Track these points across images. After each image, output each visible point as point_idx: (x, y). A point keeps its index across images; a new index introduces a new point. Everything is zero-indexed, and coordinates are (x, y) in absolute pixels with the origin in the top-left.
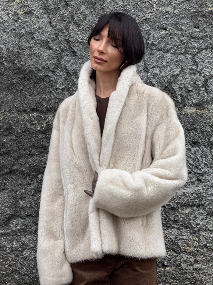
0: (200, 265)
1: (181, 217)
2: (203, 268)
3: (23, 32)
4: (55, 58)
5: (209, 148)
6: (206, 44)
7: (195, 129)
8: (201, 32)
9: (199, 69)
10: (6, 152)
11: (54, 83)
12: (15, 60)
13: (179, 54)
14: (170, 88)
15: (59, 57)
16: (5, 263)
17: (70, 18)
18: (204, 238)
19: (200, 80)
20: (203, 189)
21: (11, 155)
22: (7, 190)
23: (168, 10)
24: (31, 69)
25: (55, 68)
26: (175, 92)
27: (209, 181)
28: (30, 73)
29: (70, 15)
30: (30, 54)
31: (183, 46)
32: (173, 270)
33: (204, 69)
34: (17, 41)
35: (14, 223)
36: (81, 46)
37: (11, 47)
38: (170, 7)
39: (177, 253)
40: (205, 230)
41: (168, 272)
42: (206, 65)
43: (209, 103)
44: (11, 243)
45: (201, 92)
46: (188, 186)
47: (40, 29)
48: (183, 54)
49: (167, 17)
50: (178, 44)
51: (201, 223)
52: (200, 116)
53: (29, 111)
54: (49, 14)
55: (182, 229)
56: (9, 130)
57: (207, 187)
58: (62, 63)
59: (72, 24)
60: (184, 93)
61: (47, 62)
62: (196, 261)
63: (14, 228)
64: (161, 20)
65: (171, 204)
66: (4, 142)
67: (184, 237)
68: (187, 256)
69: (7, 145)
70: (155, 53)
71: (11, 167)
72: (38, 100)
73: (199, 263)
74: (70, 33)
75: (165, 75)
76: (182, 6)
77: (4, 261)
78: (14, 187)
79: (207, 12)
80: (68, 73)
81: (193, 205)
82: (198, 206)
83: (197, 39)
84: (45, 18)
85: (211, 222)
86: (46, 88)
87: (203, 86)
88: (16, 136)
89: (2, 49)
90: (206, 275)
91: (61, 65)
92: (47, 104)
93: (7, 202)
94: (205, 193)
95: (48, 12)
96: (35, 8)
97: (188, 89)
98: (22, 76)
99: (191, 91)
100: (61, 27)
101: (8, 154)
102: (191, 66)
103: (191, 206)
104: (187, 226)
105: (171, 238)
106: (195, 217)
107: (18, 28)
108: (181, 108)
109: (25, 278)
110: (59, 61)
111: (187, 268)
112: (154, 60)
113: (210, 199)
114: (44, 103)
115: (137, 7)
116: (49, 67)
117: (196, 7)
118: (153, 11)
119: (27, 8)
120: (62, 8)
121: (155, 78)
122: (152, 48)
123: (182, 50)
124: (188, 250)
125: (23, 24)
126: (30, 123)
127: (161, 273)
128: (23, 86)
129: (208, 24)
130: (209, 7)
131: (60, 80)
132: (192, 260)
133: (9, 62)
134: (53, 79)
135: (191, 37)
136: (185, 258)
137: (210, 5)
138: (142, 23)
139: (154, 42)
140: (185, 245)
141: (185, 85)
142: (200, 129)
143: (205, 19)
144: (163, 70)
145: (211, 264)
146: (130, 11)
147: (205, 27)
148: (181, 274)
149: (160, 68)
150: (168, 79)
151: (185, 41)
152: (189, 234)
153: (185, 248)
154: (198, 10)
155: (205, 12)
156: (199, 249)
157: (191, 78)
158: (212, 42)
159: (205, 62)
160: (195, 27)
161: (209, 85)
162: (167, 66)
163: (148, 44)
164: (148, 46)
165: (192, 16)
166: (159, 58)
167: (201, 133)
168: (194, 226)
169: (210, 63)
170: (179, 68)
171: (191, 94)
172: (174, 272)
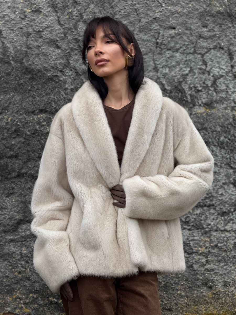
0: (212, 265)
1: (192, 218)
2: (215, 268)
3: (30, 30)
4: (63, 57)
5: (219, 148)
6: (215, 44)
7: (206, 129)
8: (209, 31)
9: (208, 69)
10: (14, 154)
11: (62, 84)
12: (23, 60)
13: (188, 54)
14: (179, 87)
15: (68, 56)
16: (13, 270)
17: (79, 16)
18: (215, 238)
19: (209, 80)
21: (20, 157)
22: (15, 195)
23: (177, 9)
24: (39, 69)
25: (64, 68)
26: (185, 92)
27: (219, 181)
28: (38, 73)
29: (79, 14)
30: (38, 53)
31: (192, 46)
33: (213, 69)
34: (24, 40)
35: (23, 228)
37: (19, 46)
38: (178, 6)
39: (188, 254)
40: (216, 231)
41: (180, 274)
42: (215, 65)
43: (217, 103)
44: (20, 249)
45: (210, 92)
47: (48, 27)
48: (192, 54)
49: (176, 17)
50: (187, 43)
51: (212, 223)
52: (210, 115)
53: (37, 113)
54: (57, 12)
55: (194, 230)
56: (17, 133)
57: (218, 187)
58: (71, 62)
59: (81, 22)
60: (194, 93)
61: (56, 62)
62: (207, 262)
63: (23, 234)
64: (171, 19)
66: (13, 145)
67: (196, 238)
68: (199, 257)
69: (15, 148)
70: (165, 52)
71: (20, 170)
72: (47, 100)
73: (210, 263)
74: (79, 32)
75: (174, 75)
76: (190, 5)
77: (13, 268)
78: (23, 191)
79: (215, 11)
80: (77, 73)
81: (204, 205)
82: (209, 206)
83: (205, 38)
84: (53, 16)
85: (222, 222)
86: (54, 88)
87: (212, 86)
88: (25, 138)
89: (9, 48)
90: (217, 275)
91: (70, 64)
92: (56, 105)
93: (16, 207)
94: (216, 193)
95: (56, 11)
96: (43, 6)
97: (197, 88)
98: (30, 76)
99: (201, 91)
100: (70, 25)
101: (16, 157)
102: (200, 65)
103: (202, 207)
104: (198, 227)
106: (206, 217)
107: (25, 26)
108: (191, 108)
109: (35, 285)
110: (68, 60)
111: (199, 269)
112: (163, 60)
113: (220, 198)
114: (53, 104)
115: (146, 6)
116: (58, 66)
118: (163, 10)
119: (35, 6)
120: (70, 6)
121: (164, 78)
122: (162, 48)
123: (191, 50)
124: (199, 250)
125: (31, 22)
126: (39, 124)
127: (173, 275)
128: (31, 86)
129: (216, 24)
130: (217, 6)
131: (69, 81)
132: (204, 260)
133: (16, 62)
134: (62, 79)
135: (200, 36)
136: (197, 259)
137: (218, 5)
138: (152, 22)
139: (164, 42)
140: (196, 245)
141: (195, 85)
142: (210, 128)
143: (213, 19)
144: (172, 70)
145: (222, 264)
146: (139, 10)
147: (213, 27)
148: (193, 275)
149: (169, 67)
150: (178, 79)
151: (194, 41)
152: (200, 234)
153: (196, 249)
154: (206, 9)
155: (213, 12)
156: (210, 249)
157: (200, 78)
158: (220, 42)
159: (214, 62)
160: (203, 27)
161: (218, 84)
162: (176, 65)
163: (157, 43)
164: (158, 45)
165: (201, 16)
166: (169, 58)
167: (211, 133)
168: (205, 226)
169: (218, 63)
170: (188, 67)
171: (200, 93)
172: (187, 273)
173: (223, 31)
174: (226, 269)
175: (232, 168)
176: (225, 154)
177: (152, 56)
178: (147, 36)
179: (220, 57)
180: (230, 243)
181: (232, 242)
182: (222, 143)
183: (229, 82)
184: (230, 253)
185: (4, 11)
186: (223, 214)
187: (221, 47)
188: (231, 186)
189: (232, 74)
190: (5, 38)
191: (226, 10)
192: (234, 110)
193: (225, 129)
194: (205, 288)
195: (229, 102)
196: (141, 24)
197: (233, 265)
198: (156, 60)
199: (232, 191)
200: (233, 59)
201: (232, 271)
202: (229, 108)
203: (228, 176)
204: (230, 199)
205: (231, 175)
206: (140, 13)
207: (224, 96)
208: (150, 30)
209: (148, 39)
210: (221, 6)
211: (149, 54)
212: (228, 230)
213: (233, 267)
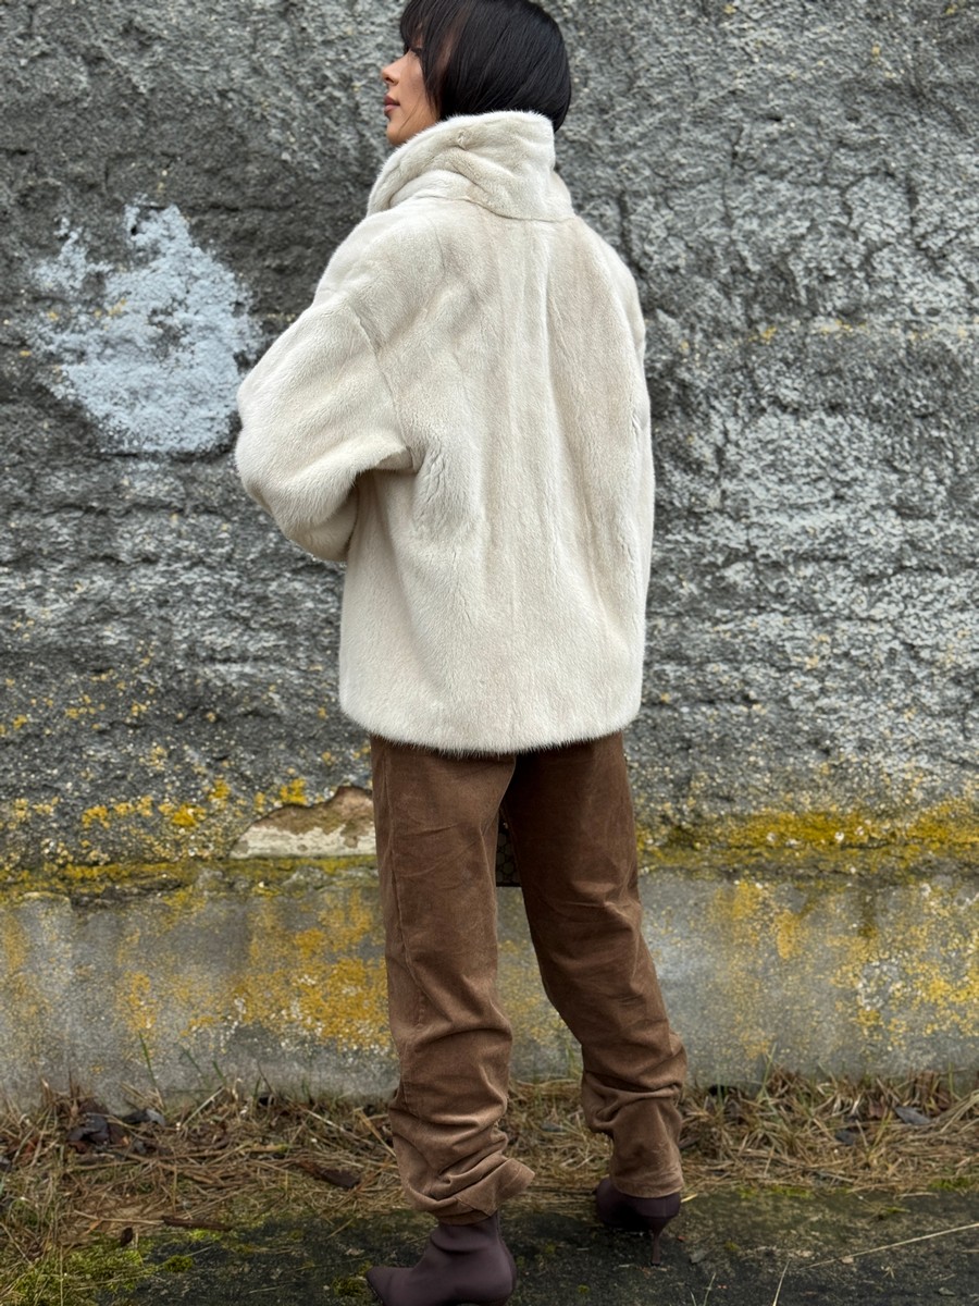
0: (833, 699)
1: (793, 585)
2: (840, 707)
5: (867, 421)
6: (874, 164)
7: (839, 372)
8: (863, 131)
9: (854, 224)
13: (808, 186)
14: (782, 268)
18: (845, 637)
19: (856, 252)
20: (849, 520)
23: (788, 72)
26: (794, 280)
27: (863, 500)
31: (819, 165)
32: (770, 712)
33: (867, 224)
36: (571, 152)
38: (792, 65)
39: (779, 671)
40: (849, 618)
41: (758, 716)
42: (871, 217)
43: (871, 310)
45: (856, 282)
46: (814, 511)
48: (816, 185)
49: (785, 90)
50: (807, 159)
51: (840, 601)
52: (851, 340)
55: (795, 614)
57: (859, 514)
60: (815, 283)
62: (823, 691)
64: (771, 95)
65: (772, 553)
67: (798, 634)
68: (803, 678)
70: (752, 178)
73: (829, 694)
75: (771, 236)
76: (821, 63)
79: (880, 81)
81: (823, 557)
82: (835, 560)
83: (853, 148)
85: (863, 598)
87: (861, 268)
89: (375, 149)
90: (845, 723)
94: (854, 528)
97: (825, 272)
99: (832, 279)
102: (835, 215)
103: (817, 560)
104: (806, 607)
105: (767, 636)
106: (827, 585)
108: (807, 319)
111: (802, 707)
112: (747, 197)
113: (864, 542)
115: (714, 61)
117: (855, 67)
118: (753, 71)
121: (747, 243)
122: (746, 166)
123: (815, 175)
124: (805, 664)
127: (741, 719)
129: (881, 113)
130: (887, 70)
132: (815, 687)
135: (840, 142)
136: (800, 684)
137: (888, 65)
138: (725, 101)
139: (752, 152)
140: (799, 651)
141: (819, 263)
142: (851, 371)
143: (874, 100)
144: (767, 224)
145: (857, 699)
146: (695, 68)
147: (874, 121)
148: (787, 721)
149: (760, 217)
150: (779, 247)
151: (824, 152)
152: (810, 625)
153: (799, 659)
154: (860, 75)
155: (875, 82)
156: (831, 662)
157: (833, 246)
158: (888, 158)
159: (870, 208)
160: (850, 120)
161: (875, 265)
162: (777, 213)
163: (735, 155)
164: (737, 161)
165: (845, 91)
166: (760, 193)
167: (851, 383)
168: (822, 607)
169: (880, 210)
170: (806, 219)
171: (831, 285)
172: (772, 716)
173: (897, 130)
174: (866, 711)
175: (895, 470)
176: (882, 435)
177: (719, 186)
178: (710, 136)
179: (885, 198)
180: (879, 649)
181: (886, 647)
182: (876, 409)
183: (902, 259)
184: (879, 674)
185: (367, 55)
186: (868, 579)
187: (891, 171)
188: (892, 513)
189: (912, 239)
190: (366, 123)
191: (906, 81)
192: (911, 328)
193: (886, 377)
194: (814, 752)
195: (899, 309)
196: (698, 104)
197: (884, 702)
198: (730, 198)
199: (893, 527)
200: (917, 202)
201: (880, 716)
202: (897, 324)
203: (884, 489)
204: (887, 544)
205: (892, 487)
206: (696, 77)
207: (889, 294)
208: (721, 121)
209: (713, 143)
210: (896, 69)
211: (714, 182)
212: (878, 617)
213: (883, 708)
